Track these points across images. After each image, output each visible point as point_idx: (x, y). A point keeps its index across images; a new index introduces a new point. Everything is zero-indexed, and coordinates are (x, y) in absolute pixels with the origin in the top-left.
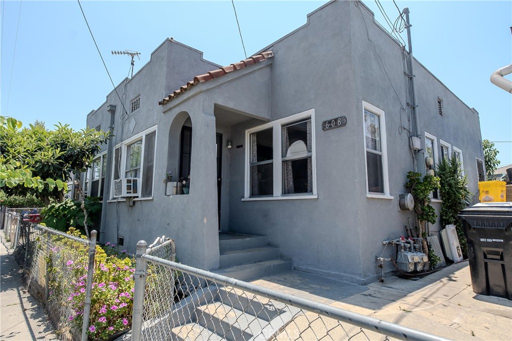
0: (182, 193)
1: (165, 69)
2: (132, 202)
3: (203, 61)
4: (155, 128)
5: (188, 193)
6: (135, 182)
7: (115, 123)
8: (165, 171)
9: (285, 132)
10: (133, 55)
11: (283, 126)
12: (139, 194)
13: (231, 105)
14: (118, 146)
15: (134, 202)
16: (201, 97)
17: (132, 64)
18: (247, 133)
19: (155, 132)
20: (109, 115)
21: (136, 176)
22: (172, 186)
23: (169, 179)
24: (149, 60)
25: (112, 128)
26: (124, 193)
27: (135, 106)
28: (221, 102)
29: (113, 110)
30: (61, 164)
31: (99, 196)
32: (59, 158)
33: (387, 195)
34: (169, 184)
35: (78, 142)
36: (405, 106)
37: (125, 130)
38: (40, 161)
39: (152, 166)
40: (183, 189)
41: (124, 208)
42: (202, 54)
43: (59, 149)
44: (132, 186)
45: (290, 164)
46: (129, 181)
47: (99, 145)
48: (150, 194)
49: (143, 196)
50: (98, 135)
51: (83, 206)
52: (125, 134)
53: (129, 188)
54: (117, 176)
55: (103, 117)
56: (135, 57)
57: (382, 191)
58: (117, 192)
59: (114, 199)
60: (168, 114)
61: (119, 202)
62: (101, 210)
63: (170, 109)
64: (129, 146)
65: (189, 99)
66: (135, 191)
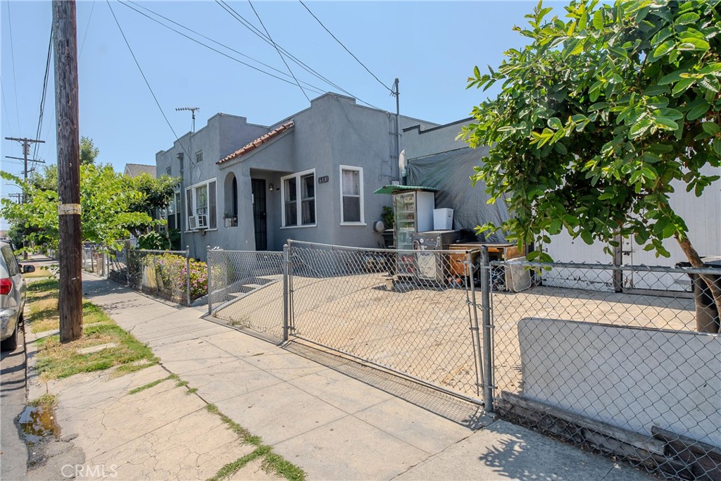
0: (235, 226)
1: (218, 137)
2: (203, 232)
3: (246, 124)
4: (215, 179)
5: (237, 226)
6: (205, 217)
7: (184, 168)
8: (223, 211)
9: (303, 181)
10: (193, 110)
11: (302, 177)
12: (208, 226)
13: (262, 167)
14: (189, 188)
15: (205, 232)
16: (240, 165)
17: (193, 118)
18: (282, 180)
19: (215, 182)
20: (179, 161)
21: (205, 213)
22: (229, 221)
23: (227, 216)
24: (206, 125)
25: (182, 173)
26: (198, 226)
27: (199, 158)
28: (254, 166)
29: (181, 157)
30: (149, 204)
31: (176, 227)
32: (146, 200)
33: (362, 222)
34: (226, 219)
35: (158, 187)
36: (388, 159)
37: (193, 176)
38: (134, 204)
39: (215, 207)
40: (235, 223)
41: (198, 237)
42: (245, 119)
43: (145, 193)
44: (202, 221)
45: (308, 203)
46: (200, 217)
47: (174, 189)
48: (215, 227)
49: (211, 227)
50: (171, 180)
51: (167, 236)
52: (193, 179)
53: (200, 222)
54: (190, 214)
55: (172, 159)
56: (195, 111)
57: (359, 220)
58: (192, 224)
59: (190, 230)
60: (222, 171)
61: (194, 232)
62: (180, 238)
63: (224, 168)
64: (197, 189)
65: (234, 164)
66: (205, 224)
